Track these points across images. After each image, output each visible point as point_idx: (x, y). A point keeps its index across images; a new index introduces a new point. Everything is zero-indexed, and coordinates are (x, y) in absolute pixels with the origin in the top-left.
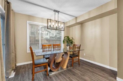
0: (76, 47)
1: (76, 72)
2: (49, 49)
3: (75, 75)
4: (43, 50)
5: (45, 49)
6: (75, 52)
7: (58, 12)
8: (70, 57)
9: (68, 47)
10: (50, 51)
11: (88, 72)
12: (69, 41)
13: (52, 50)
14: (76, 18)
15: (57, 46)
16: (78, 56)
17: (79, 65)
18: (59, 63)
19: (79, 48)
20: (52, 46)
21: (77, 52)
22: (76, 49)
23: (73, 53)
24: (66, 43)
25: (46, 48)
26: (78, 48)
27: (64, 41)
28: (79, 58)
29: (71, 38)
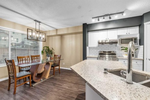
0: (56, 58)
1: (57, 78)
2: (26, 62)
3: (57, 80)
4: (18, 63)
5: (20, 61)
6: (56, 62)
7: (39, 22)
8: (52, 67)
9: (49, 58)
10: (28, 63)
11: (67, 76)
12: (48, 51)
13: (30, 62)
14: (57, 30)
15: (36, 57)
16: (58, 65)
17: (60, 73)
18: (42, 73)
19: (60, 58)
20: (30, 57)
21: (58, 62)
22: (56, 59)
23: (54, 63)
24: (45, 54)
25: (22, 60)
26: (58, 58)
27: (42, 52)
28: (59, 67)
29: (51, 49)
